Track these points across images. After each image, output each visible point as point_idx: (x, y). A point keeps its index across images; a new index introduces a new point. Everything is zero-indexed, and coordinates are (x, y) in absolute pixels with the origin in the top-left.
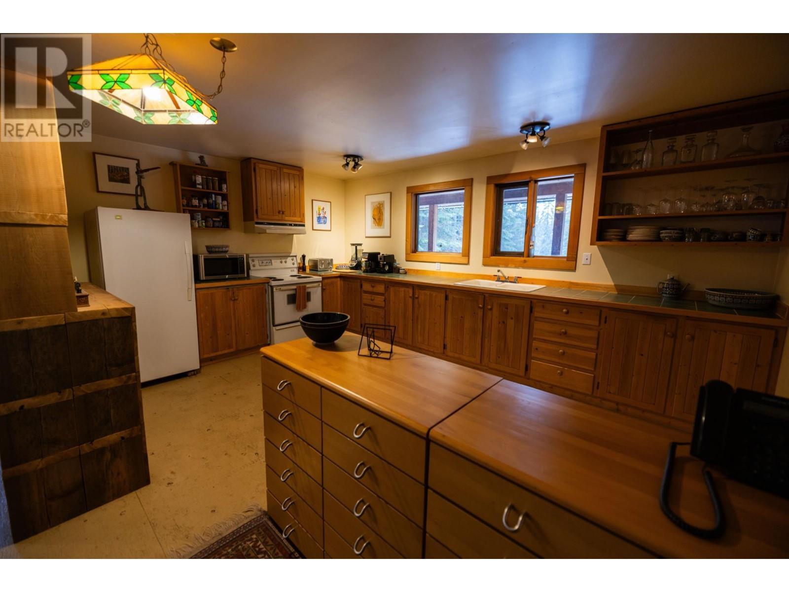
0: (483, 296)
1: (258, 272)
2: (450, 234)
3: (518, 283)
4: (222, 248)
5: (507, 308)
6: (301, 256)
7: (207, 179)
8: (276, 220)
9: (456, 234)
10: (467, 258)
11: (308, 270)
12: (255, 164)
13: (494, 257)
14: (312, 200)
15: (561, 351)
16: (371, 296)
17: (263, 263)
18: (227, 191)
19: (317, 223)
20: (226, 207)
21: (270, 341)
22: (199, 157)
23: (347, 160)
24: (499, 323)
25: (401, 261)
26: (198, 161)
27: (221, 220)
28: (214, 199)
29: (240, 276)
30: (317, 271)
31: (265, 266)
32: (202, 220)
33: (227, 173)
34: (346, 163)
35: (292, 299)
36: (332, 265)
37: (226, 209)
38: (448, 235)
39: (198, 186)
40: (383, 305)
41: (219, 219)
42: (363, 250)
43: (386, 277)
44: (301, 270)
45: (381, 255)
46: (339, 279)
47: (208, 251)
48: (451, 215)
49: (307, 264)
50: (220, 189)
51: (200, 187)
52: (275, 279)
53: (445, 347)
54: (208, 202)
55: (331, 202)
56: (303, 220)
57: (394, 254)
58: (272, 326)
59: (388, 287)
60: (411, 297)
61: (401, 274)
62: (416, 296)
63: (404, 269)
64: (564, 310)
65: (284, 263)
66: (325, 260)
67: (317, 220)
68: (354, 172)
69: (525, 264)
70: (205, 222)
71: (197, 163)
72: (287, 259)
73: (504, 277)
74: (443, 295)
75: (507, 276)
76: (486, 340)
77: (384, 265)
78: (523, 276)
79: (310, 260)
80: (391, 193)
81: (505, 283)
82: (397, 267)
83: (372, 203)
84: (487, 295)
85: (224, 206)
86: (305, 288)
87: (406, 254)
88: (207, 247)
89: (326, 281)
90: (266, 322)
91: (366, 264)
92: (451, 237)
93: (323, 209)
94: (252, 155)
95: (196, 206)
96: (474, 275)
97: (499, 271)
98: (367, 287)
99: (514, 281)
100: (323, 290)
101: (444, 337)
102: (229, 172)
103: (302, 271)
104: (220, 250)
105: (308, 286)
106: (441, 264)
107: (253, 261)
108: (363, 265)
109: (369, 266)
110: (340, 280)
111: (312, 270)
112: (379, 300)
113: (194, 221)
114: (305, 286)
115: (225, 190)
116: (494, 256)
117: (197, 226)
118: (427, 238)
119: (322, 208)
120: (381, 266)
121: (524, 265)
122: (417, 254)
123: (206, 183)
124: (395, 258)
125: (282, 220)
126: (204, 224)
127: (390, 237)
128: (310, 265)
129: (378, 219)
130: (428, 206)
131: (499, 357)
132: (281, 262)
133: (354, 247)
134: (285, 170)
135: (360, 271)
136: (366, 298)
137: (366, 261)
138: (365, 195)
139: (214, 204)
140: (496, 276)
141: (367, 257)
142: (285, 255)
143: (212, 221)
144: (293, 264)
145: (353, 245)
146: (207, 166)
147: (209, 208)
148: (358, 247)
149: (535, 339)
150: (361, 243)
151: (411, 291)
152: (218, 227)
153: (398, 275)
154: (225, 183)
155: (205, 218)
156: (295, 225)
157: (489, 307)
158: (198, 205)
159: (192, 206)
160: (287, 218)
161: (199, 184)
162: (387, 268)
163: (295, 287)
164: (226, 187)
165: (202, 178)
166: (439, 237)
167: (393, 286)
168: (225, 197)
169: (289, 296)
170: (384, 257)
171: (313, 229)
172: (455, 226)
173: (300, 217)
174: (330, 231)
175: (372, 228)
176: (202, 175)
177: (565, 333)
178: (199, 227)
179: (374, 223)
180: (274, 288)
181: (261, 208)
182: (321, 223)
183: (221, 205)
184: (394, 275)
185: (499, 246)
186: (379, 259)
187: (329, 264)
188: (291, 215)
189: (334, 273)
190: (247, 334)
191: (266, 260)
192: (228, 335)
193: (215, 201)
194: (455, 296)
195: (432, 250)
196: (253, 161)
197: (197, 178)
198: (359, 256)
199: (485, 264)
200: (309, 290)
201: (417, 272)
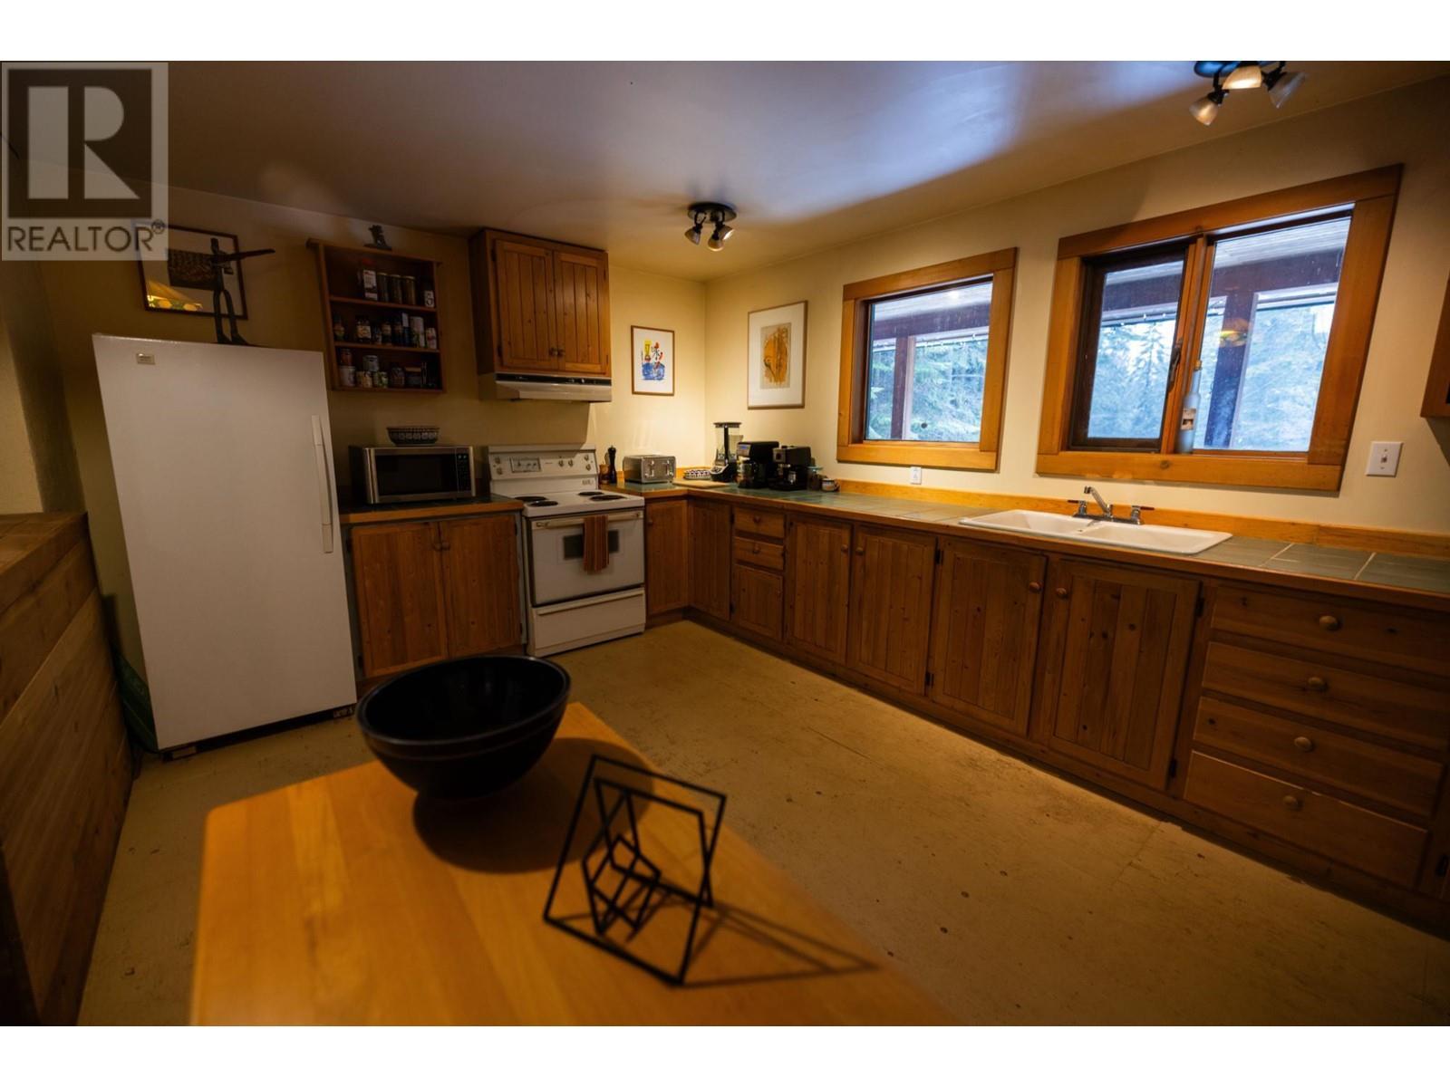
0: (1044, 559)
1: (507, 488)
2: (939, 405)
3: (1142, 523)
4: (421, 433)
5: (1118, 598)
6: (606, 451)
7: (390, 280)
8: (545, 370)
9: (951, 406)
10: (995, 454)
11: (621, 481)
12: (494, 242)
13: (1070, 453)
14: (632, 328)
15: (1301, 739)
16: (754, 544)
17: (519, 465)
18: (435, 307)
19: (643, 377)
20: (435, 341)
21: (528, 639)
22: (370, 229)
23: (696, 217)
24: (1092, 635)
25: (827, 464)
26: (368, 237)
27: (423, 370)
28: (406, 324)
29: (459, 494)
30: (640, 483)
31: (525, 471)
32: (381, 370)
33: (435, 266)
34: (694, 225)
35: (574, 547)
36: (674, 469)
37: (433, 346)
38: (933, 408)
39: (368, 295)
40: (780, 567)
41: (419, 370)
42: (742, 437)
43: (791, 499)
44: (605, 482)
45: (780, 448)
46: (685, 501)
47: (393, 440)
48: (943, 366)
49: (619, 467)
50: (421, 301)
51: (374, 296)
52: (540, 502)
53: (929, 679)
54: (393, 331)
55: (673, 332)
56: (606, 371)
57: (810, 446)
58: (530, 605)
59: (791, 524)
60: (845, 551)
61: (826, 491)
62: (860, 549)
63: (832, 481)
64: (1325, 619)
65: (566, 467)
66: (659, 460)
67: (643, 371)
68: (715, 250)
69: (1166, 473)
70: (388, 376)
71: (368, 242)
72: (573, 457)
73: (1101, 504)
74: (929, 552)
75: (1108, 502)
76: (1048, 677)
77: (786, 471)
78: (1158, 505)
79: (626, 460)
80: (806, 303)
81: (1104, 524)
82: (817, 475)
83: (764, 329)
84: (1055, 558)
85: (430, 339)
86: (604, 522)
87: (838, 446)
88: (392, 431)
89: (655, 506)
90: (517, 595)
91: (745, 468)
92: (940, 410)
93: (657, 347)
94: (490, 221)
95: (365, 340)
96: (1012, 498)
97: (1088, 491)
98: (744, 521)
99: (1128, 517)
100: (647, 526)
101: (929, 656)
102: (438, 264)
103: (608, 484)
104: (416, 436)
105: (611, 517)
106: (925, 470)
107: (498, 461)
108: (741, 470)
109: (753, 474)
110: (688, 504)
111: (631, 481)
112: (771, 553)
113: (361, 373)
114: (604, 518)
115: (430, 305)
116: (1068, 449)
117: (369, 384)
118: (890, 414)
119: (653, 344)
120: (781, 474)
121: (1162, 476)
122: (865, 445)
123: (385, 287)
124: (812, 456)
125: (557, 370)
126: (384, 380)
127: (802, 406)
128: (626, 469)
129: (776, 367)
130: (894, 341)
131: (1085, 728)
132: (561, 464)
133: (722, 430)
134: (565, 257)
135: (735, 484)
136: (743, 546)
137: (745, 462)
138: (749, 313)
139: (407, 336)
140: (1077, 502)
141: (747, 452)
142: (570, 448)
143: (401, 374)
144: (588, 468)
145: (719, 425)
146: (390, 249)
147: (395, 343)
148: (732, 431)
149: (1206, 692)
150: (738, 421)
151: (846, 535)
152: (417, 387)
153: (819, 494)
154: (433, 289)
155: (386, 367)
156: (589, 382)
157: (1062, 590)
158: (370, 337)
159: (358, 340)
160: (569, 366)
161: (370, 290)
162: (793, 478)
163: (580, 520)
164: (432, 297)
165: (378, 277)
166: (915, 412)
167: (804, 523)
168: (431, 319)
169: (567, 540)
170: (787, 451)
171: (634, 393)
172: (949, 391)
173: (600, 363)
174: (672, 395)
175: (763, 387)
176: (377, 271)
177: (1324, 688)
178: (374, 385)
179: (766, 376)
180: (534, 523)
181: (510, 343)
182: (653, 379)
183: (422, 338)
184: (809, 494)
185: (1086, 425)
186: (775, 456)
187: (666, 467)
188: (580, 360)
189: (677, 488)
190: (473, 623)
191: (527, 459)
192: (429, 625)
193: (409, 329)
194: (960, 556)
195: (901, 437)
196: (489, 236)
197: (365, 276)
198: (733, 449)
199: (1042, 471)
200: (614, 527)
201: (864, 488)
